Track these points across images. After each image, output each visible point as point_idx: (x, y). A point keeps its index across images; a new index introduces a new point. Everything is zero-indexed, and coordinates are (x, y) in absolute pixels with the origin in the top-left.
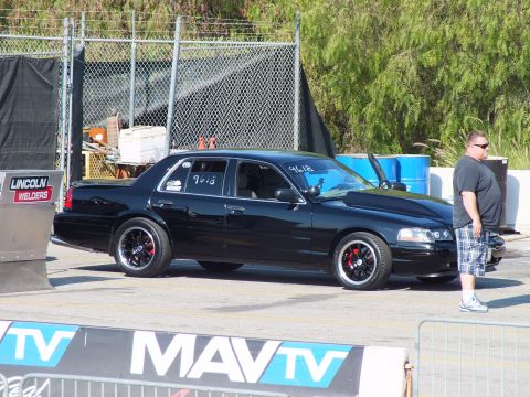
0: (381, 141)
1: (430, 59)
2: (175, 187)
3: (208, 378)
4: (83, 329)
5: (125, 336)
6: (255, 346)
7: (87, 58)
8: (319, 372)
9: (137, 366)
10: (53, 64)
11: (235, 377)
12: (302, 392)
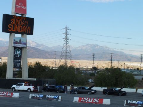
0: (60, 85)
1: (62, 80)
2: (49, 87)
3: (51, 98)
6: (53, 96)
9: (47, 97)
10: (42, 81)
12: (56, 98)
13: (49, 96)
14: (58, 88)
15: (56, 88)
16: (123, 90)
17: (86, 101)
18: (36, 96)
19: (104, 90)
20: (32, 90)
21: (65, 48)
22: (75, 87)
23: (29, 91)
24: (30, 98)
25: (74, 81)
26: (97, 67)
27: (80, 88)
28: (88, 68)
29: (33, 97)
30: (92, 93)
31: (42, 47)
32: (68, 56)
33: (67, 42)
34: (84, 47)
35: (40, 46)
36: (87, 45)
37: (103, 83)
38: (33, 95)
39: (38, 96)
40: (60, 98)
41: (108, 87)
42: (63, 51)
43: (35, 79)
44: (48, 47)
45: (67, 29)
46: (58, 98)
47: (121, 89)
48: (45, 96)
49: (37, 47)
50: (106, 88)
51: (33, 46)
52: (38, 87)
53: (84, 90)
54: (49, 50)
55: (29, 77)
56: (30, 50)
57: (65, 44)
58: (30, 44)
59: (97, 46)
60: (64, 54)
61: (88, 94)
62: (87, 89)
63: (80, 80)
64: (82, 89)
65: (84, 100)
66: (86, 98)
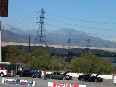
0: (34, 70)
1: (37, 65)
2: (23, 72)
3: (25, 82)
4: (17, 80)
5: (20, 80)
6: (27, 81)
7: (19, 65)
8: (31, 82)
9: (20, 82)
11: (26, 82)
12: (30, 83)
13: (23, 80)
14: (33, 73)
15: (30, 73)
16: (99, 76)
18: (9, 81)
19: (80, 76)
20: (5, 74)
21: (40, 32)
22: (50, 73)
23: (2, 75)
24: (3, 82)
25: (49, 66)
26: (72, 52)
27: (55, 73)
28: (64, 53)
29: (6, 82)
30: (67, 79)
31: (16, 31)
32: (43, 41)
33: (43, 26)
34: (59, 31)
35: (14, 30)
36: (63, 29)
37: (79, 69)
38: (6, 79)
39: (11, 80)
40: (34, 82)
41: (84, 73)
42: (38, 36)
43: (9, 63)
44: (22, 31)
45: (42, 12)
46: (32, 83)
47: (97, 76)
48: (18, 81)
49: (12, 31)
50: (82, 74)
51: (8, 30)
52: (12, 71)
53: (59, 76)
54: (24, 34)
55: (2, 61)
56: (3, 34)
57: (40, 28)
58: (3, 27)
59: (74, 30)
60: (39, 38)
61: (63, 80)
62: (62, 75)
63: (55, 65)
64: (56, 74)
65: (59, 86)
66: (61, 84)
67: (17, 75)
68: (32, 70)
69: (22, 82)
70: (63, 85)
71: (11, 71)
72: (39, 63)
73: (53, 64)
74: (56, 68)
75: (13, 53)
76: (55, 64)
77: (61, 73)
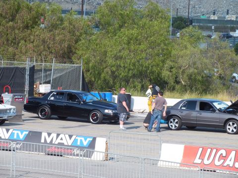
2: (52, 98)
3: (59, 144)
4: (30, 132)
5: (40, 133)
6: (70, 137)
8: (85, 143)
9: (43, 141)
10: (24, 69)
11: (66, 144)
12: (81, 148)
13: (54, 135)
14: (94, 102)
15: (85, 103)
17: (217, 163)
25: (165, 74)
27: (190, 104)
28: (228, 18)
39: (4, 133)
40: (100, 144)
46: (92, 145)
48: (34, 136)
52: (7, 97)
53: (206, 115)
61: (225, 132)
62: (220, 110)
63: (192, 70)
64: (198, 108)
65: (208, 159)
66: (214, 151)
67: (26, 114)
68: (93, 92)
69: (48, 141)
70: (224, 155)
71: (3, 95)
72: (121, 58)
73: (183, 62)
74: (195, 80)
75: (13, 19)
76: (194, 63)
77: (216, 104)
